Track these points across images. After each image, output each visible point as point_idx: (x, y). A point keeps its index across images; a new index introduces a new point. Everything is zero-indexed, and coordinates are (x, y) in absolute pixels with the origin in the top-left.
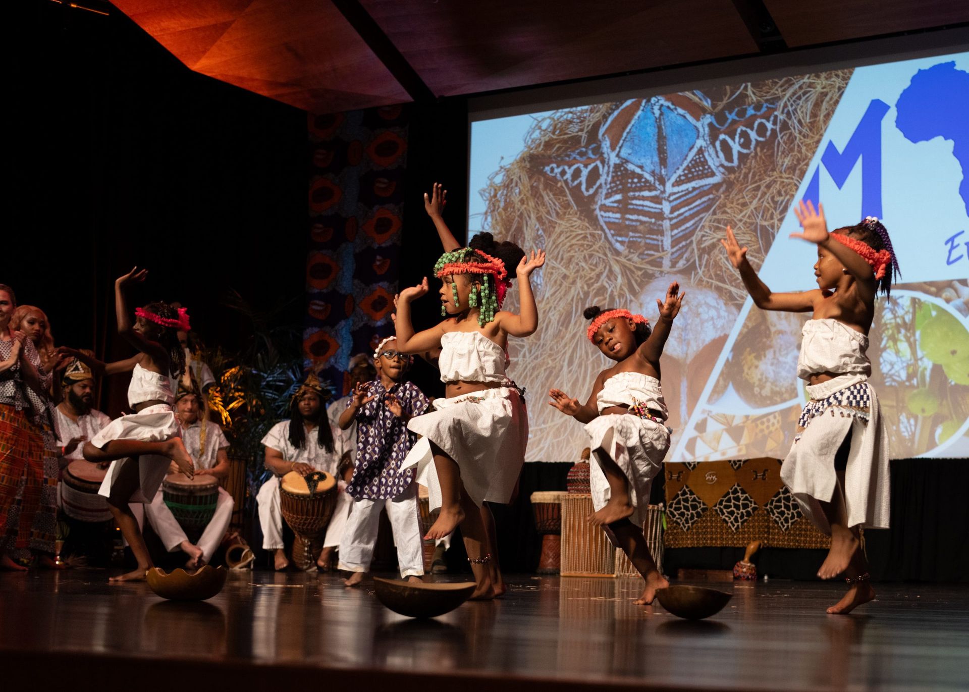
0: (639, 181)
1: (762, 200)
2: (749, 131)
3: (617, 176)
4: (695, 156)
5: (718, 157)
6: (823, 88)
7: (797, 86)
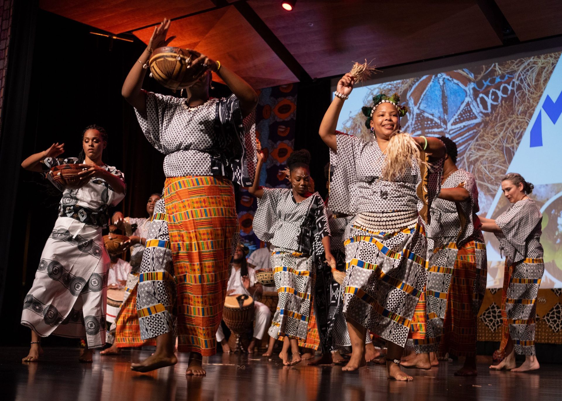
0: (432, 123)
1: (506, 132)
2: (497, 91)
3: (418, 120)
4: (465, 107)
5: (478, 107)
6: (542, 64)
7: (526, 64)
